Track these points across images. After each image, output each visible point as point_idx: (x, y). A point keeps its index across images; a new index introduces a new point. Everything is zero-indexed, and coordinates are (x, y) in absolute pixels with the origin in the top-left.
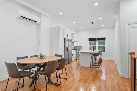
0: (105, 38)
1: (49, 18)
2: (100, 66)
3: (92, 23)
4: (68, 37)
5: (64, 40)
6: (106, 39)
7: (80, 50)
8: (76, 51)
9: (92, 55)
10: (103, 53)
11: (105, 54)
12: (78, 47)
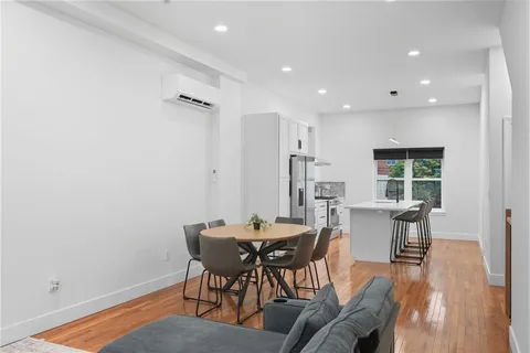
0: (443, 148)
1: (241, 82)
2: (425, 259)
3: (394, 93)
4: (301, 150)
5: (291, 161)
6: (446, 153)
7: (340, 199)
8: (324, 202)
9: (396, 219)
10: (434, 210)
11: (443, 215)
12: (328, 187)
